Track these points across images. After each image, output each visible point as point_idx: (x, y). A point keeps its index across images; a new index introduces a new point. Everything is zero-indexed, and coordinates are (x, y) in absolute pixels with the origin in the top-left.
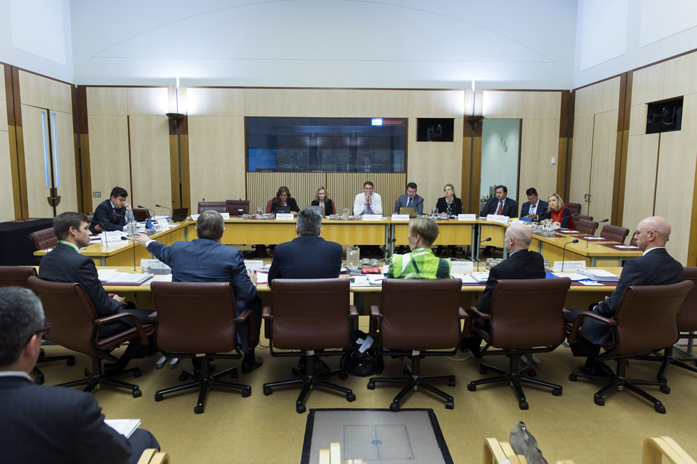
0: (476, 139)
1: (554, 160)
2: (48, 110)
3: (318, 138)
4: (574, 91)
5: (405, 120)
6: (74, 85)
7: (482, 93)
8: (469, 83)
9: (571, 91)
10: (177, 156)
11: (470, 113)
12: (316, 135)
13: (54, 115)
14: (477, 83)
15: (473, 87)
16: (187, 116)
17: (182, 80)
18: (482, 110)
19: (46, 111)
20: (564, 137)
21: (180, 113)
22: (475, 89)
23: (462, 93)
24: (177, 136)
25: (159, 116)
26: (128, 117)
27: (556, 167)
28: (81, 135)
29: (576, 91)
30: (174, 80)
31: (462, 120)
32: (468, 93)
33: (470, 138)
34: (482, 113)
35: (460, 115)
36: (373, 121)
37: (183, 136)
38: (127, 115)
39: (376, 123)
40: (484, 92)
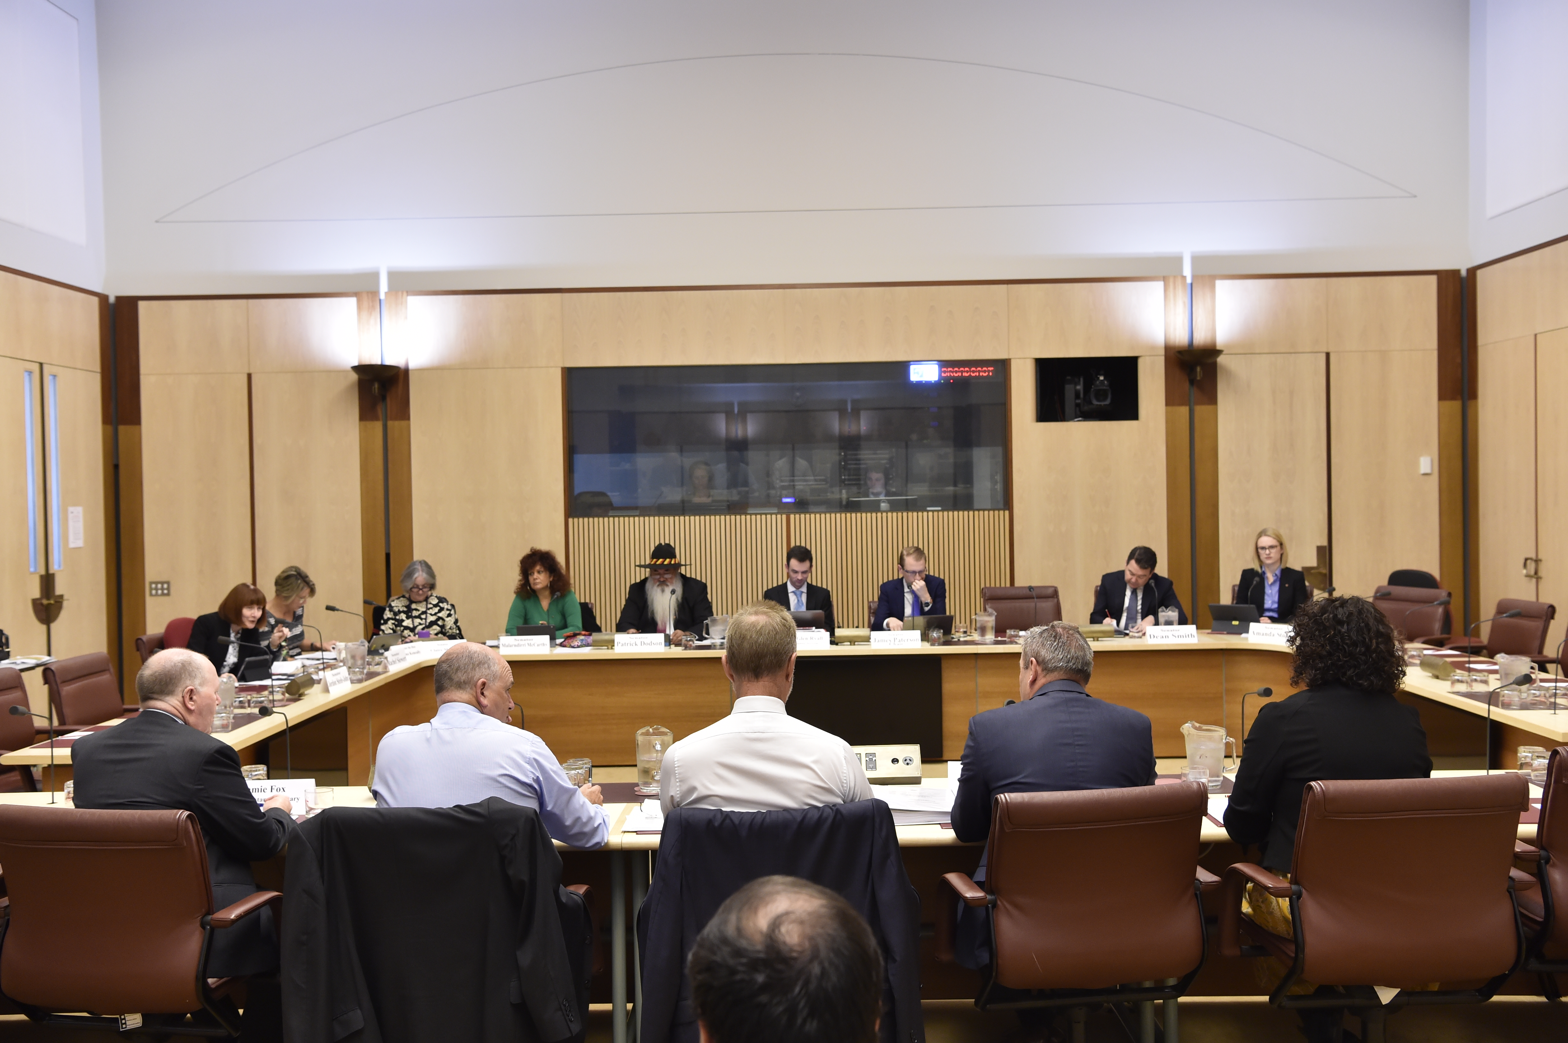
0: (1201, 410)
1: (1427, 463)
2: (41, 365)
3: (750, 418)
4: (1472, 272)
5: (1003, 366)
6: (107, 297)
7: (1213, 288)
8: (1175, 262)
9: (1464, 273)
10: (380, 477)
11: (1180, 337)
12: (745, 410)
13: (55, 376)
14: (1196, 260)
15: (1187, 272)
16: (407, 371)
17: (395, 277)
18: (1215, 331)
19: (36, 368)
20: (1453, 398)
21: (388, 362)
22: (1194, 277)
23: (1158, 286)
24: (379, 425)
25: (333, 372)
26: (249, 376)
27: (1435, 479)
28: (122, 428)
29: (1479, 273)
30: (374, 276)
31: (1161, 361)
32: (1175, 288)
33: (1184, 410)
34: (1215, 339)
35: (1153, 348)
36: (914, 369)
37: (394, 425)
38: (247, 371)
39: (921, 376)
40: (1219, 283)
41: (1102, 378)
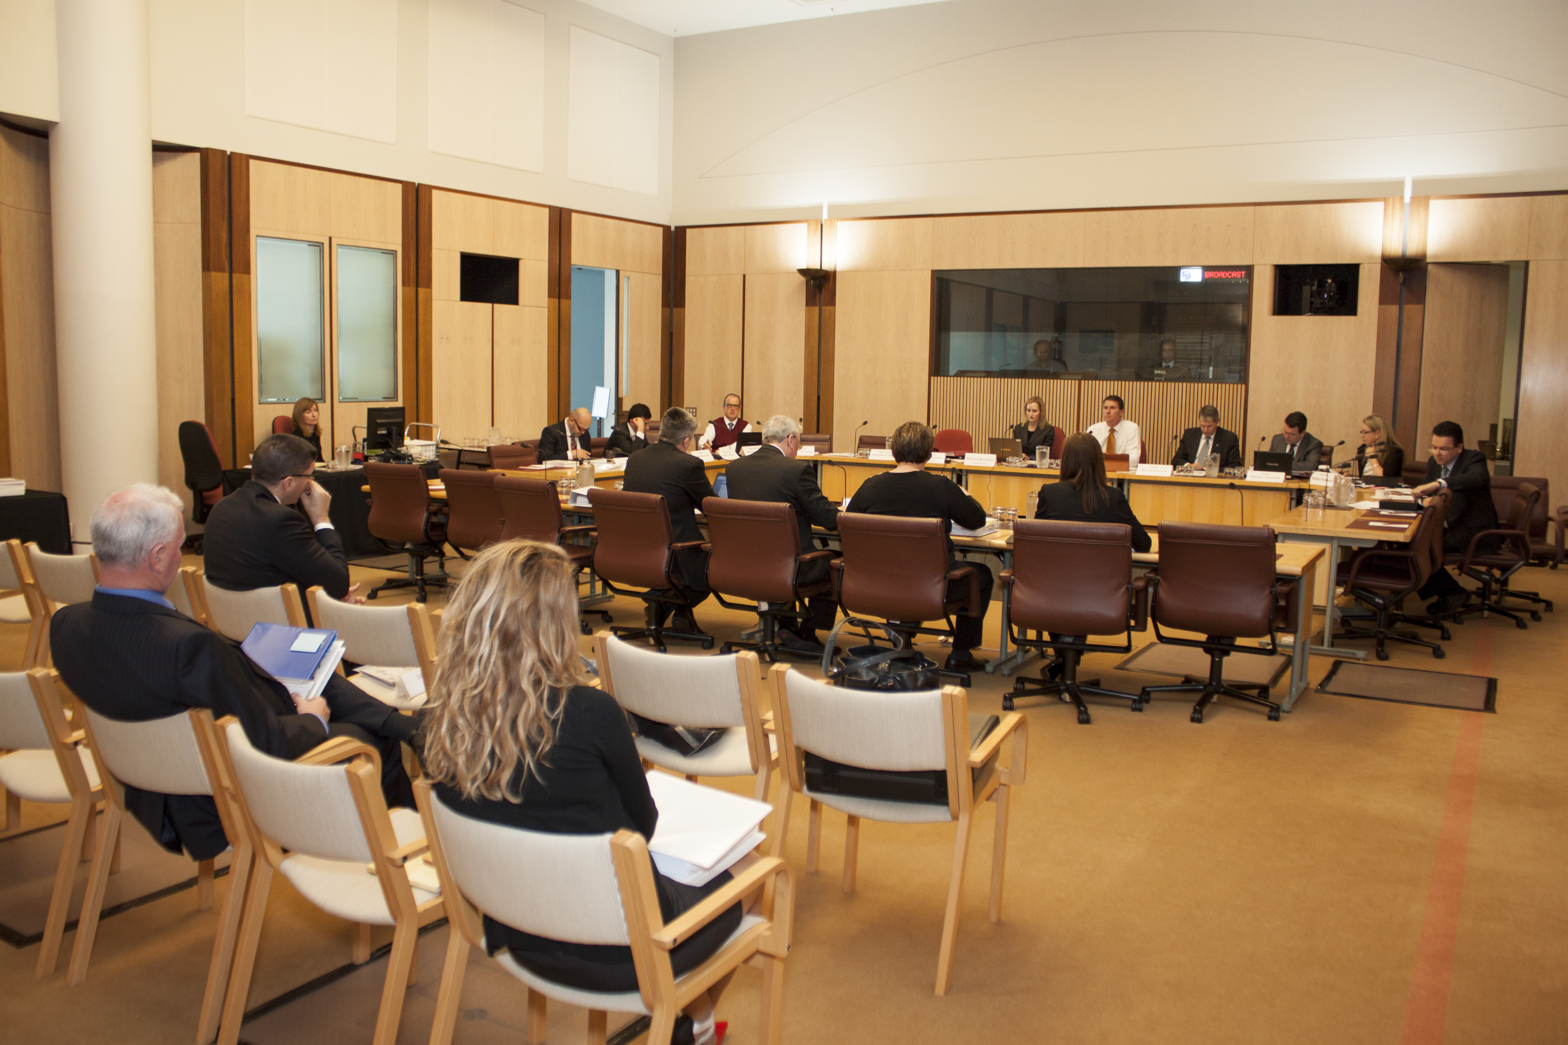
0: (1411, 308)
2: (618, 270)
5: (1249, 270)
6: (669, 227)
7: (1427, 206)
8: (1399, 185)
10: (816, 344)
11: (1395, 248)
13: (628, 278)
14: (1416, 183)
15: (1407, 193)
16: (835, 273)
17: (832, 208)
18: (1425, 242)
21: (824, 267)
22: (1412, 198)
23: (1379, 206)
24: (817, 309)
25: (790, 273)
26: (744, 276)
28: (674, 310)
30: (820, 209)
31: (1378, 267)
32: (1393, 207)
33: (1394, 309)
34: (1426, 248)
35: (1371, 257)
36: (1183, 272)
37: (827, 309)
38: (743, 273)
39: (1189, 278)
40: (1433, 203)
41: (1330, 281)
